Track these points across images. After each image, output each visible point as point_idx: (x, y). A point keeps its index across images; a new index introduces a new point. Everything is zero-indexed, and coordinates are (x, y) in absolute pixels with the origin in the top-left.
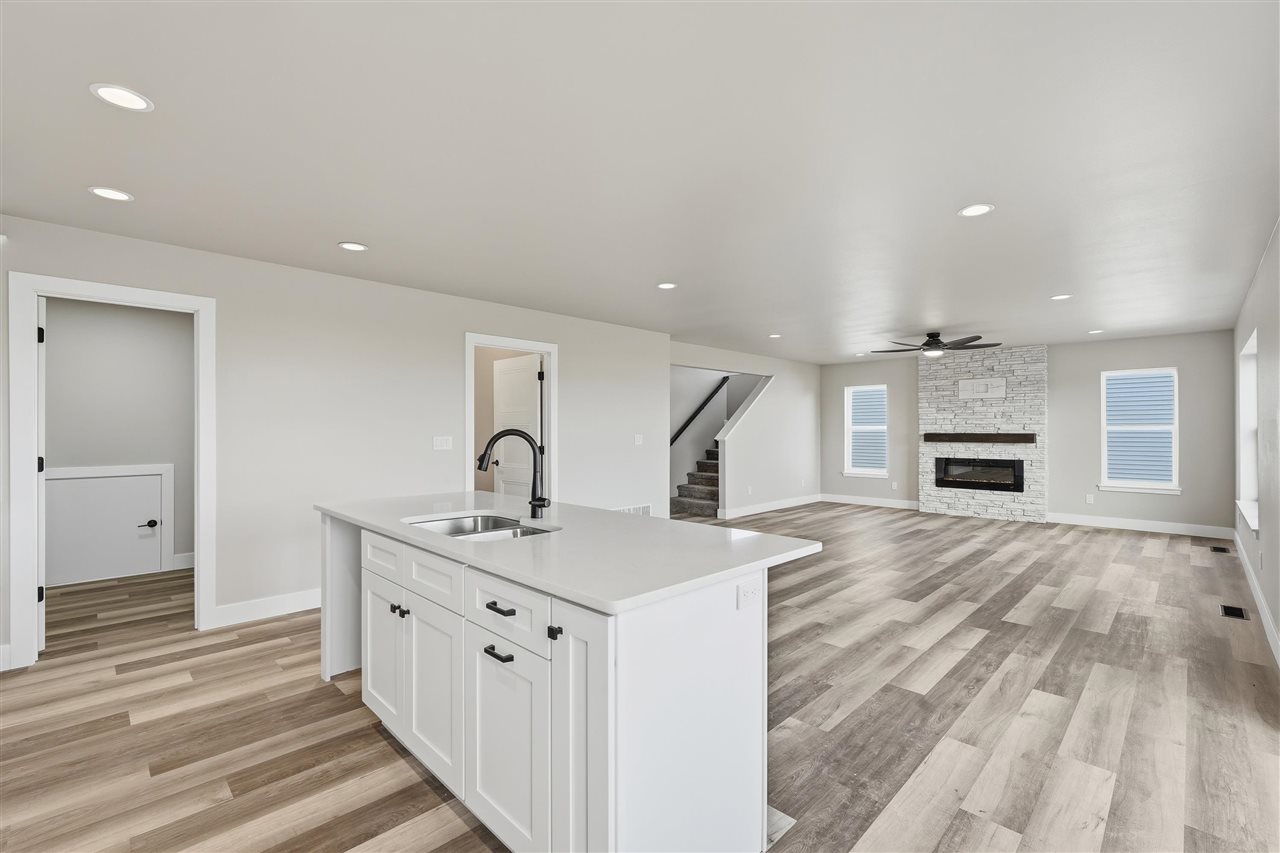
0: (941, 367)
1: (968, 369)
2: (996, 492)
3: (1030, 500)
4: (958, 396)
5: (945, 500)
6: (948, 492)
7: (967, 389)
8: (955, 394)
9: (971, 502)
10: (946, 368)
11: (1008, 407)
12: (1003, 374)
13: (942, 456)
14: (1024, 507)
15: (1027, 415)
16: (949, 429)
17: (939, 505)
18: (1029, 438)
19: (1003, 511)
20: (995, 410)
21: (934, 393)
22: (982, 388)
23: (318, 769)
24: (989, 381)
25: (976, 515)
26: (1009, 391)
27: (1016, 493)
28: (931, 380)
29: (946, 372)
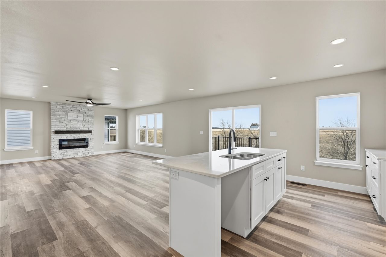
0: (61, 108)
1: (71, 110)
2: (80, 149)
3: (90, 149)
4: (67, 118)
5: (63, 154)
6: (63, 151)
7: (71, 116)
8: (66, 117)
9: (72, 153)
10: (63, 108)
11: (84, 123)
12: (82, 113)
13: (61, 139)
14: (88, 152)
15: (89, 125)
16: (64, 129)
17: (60, 156)
18: (90, 132)
19: (82, 154)
20: (80, 123)
21: (58, 116)
22: (76, 116)
23: (276, 241)
24: (78, 114)
25: (74, 157)
26: (84, 118)
27: (86, 148)
28: (57, 112)
29: (63, 110)
